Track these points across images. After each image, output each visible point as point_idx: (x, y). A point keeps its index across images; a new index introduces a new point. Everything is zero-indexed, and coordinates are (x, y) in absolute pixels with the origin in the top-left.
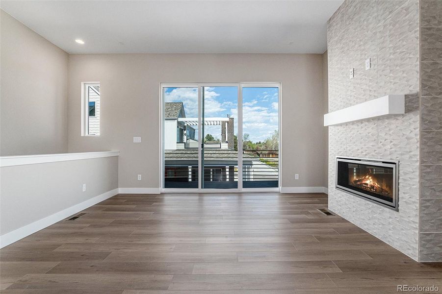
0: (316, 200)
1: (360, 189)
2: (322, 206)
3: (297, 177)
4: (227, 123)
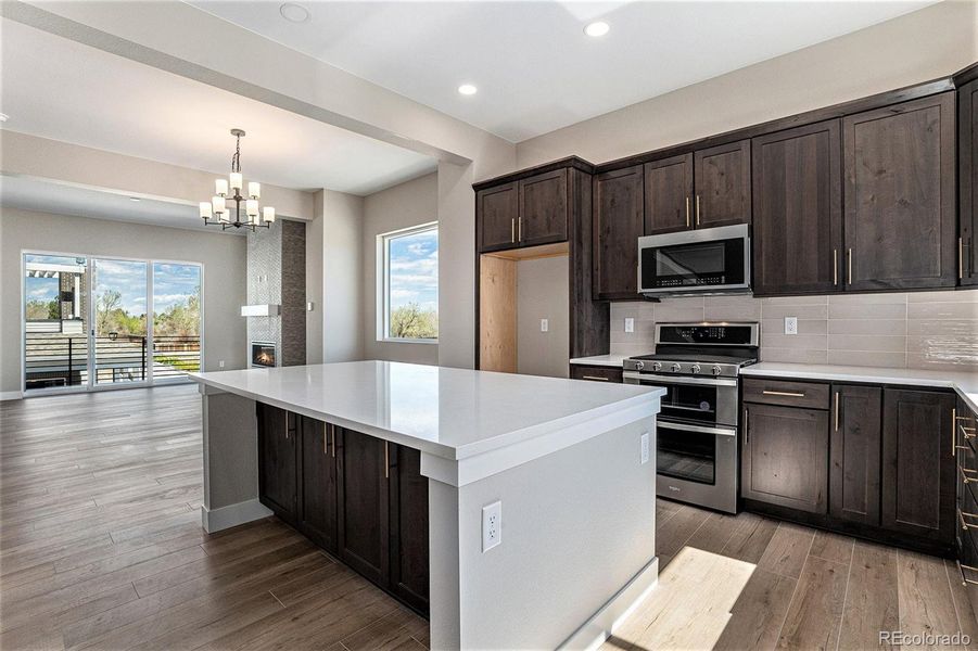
4: (77, 279)
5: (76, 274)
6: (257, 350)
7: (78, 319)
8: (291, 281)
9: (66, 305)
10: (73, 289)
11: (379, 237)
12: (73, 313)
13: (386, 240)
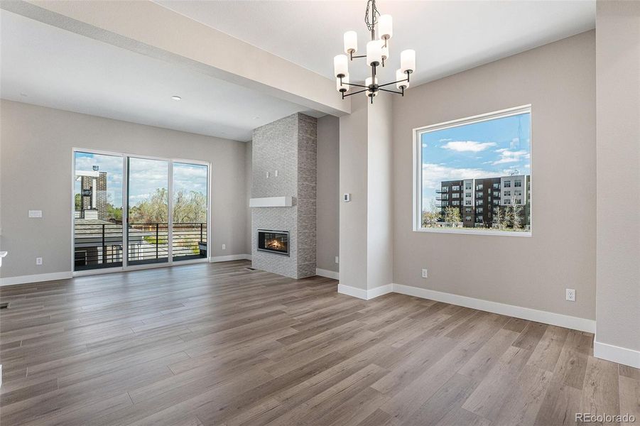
0: (242, 264)
1: (271, 249)
2: (248, 266)
3: (224, 247)
4: (94, 180)
5: (93, 178)
6: (262, 236)
7: (95, 209)
8: (304, 176)
9: (86, 199)
10: (91, 188)
11: (414, 130)
12: (91, 205)
13: (420, 134)
